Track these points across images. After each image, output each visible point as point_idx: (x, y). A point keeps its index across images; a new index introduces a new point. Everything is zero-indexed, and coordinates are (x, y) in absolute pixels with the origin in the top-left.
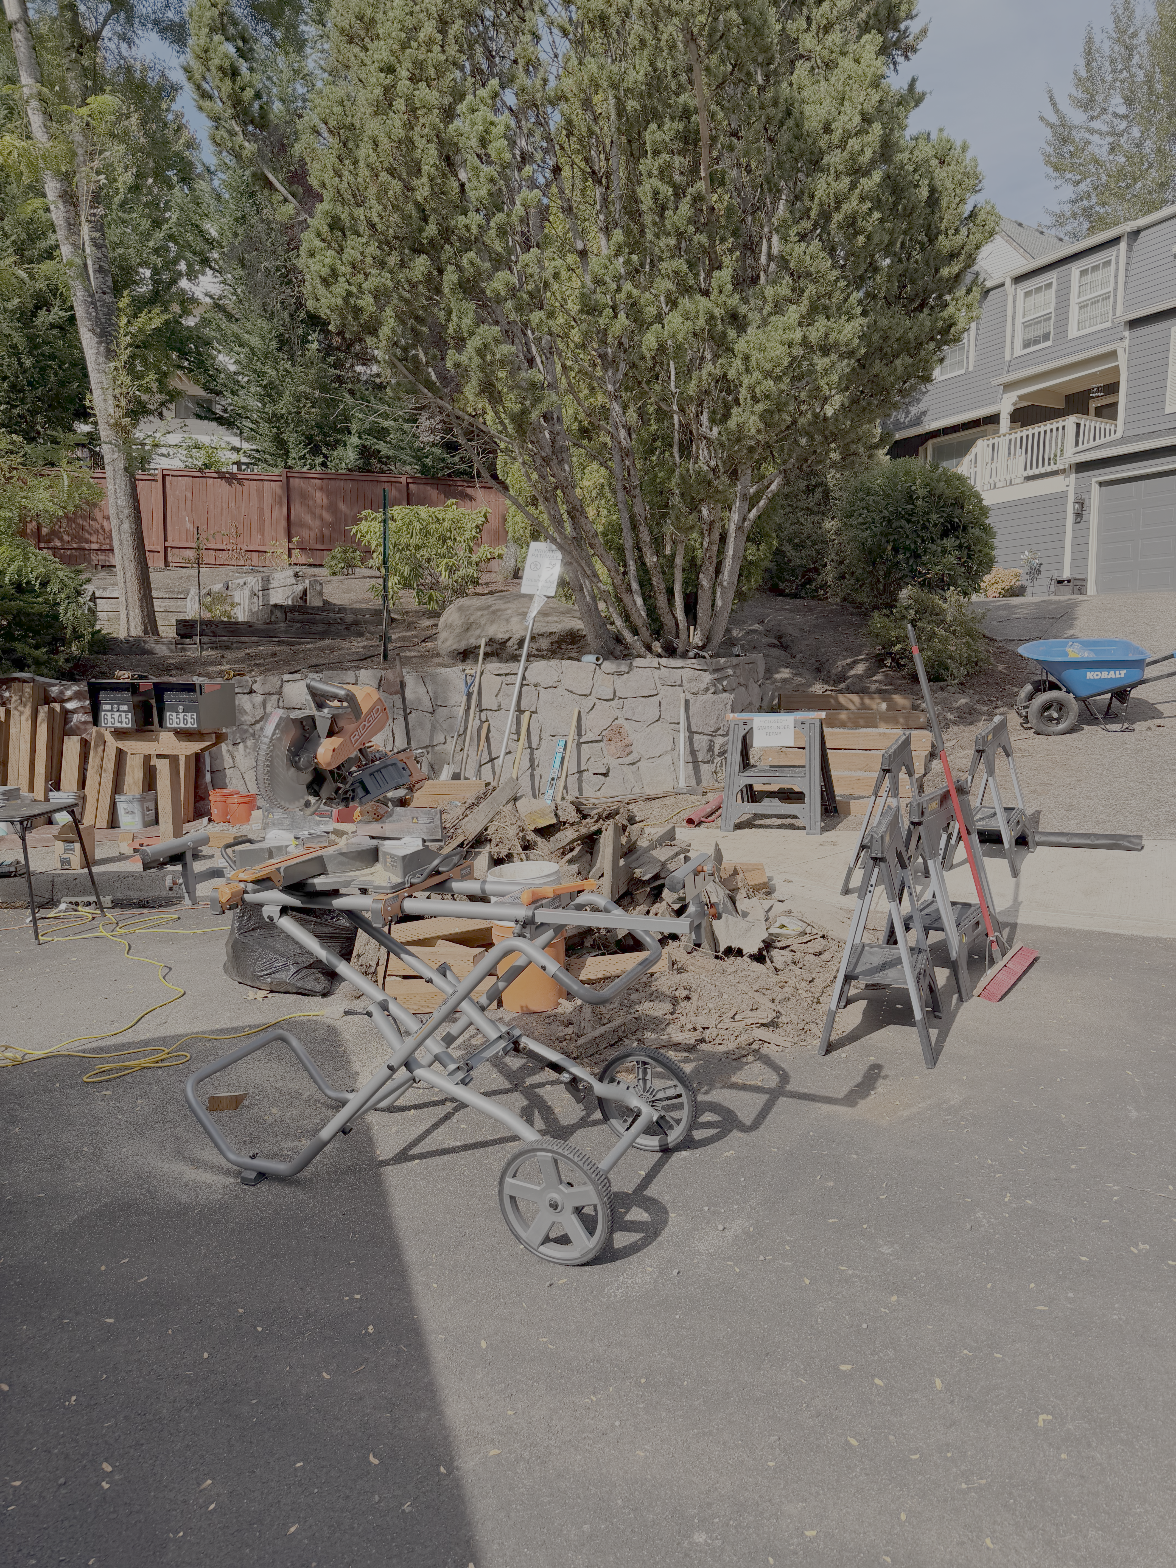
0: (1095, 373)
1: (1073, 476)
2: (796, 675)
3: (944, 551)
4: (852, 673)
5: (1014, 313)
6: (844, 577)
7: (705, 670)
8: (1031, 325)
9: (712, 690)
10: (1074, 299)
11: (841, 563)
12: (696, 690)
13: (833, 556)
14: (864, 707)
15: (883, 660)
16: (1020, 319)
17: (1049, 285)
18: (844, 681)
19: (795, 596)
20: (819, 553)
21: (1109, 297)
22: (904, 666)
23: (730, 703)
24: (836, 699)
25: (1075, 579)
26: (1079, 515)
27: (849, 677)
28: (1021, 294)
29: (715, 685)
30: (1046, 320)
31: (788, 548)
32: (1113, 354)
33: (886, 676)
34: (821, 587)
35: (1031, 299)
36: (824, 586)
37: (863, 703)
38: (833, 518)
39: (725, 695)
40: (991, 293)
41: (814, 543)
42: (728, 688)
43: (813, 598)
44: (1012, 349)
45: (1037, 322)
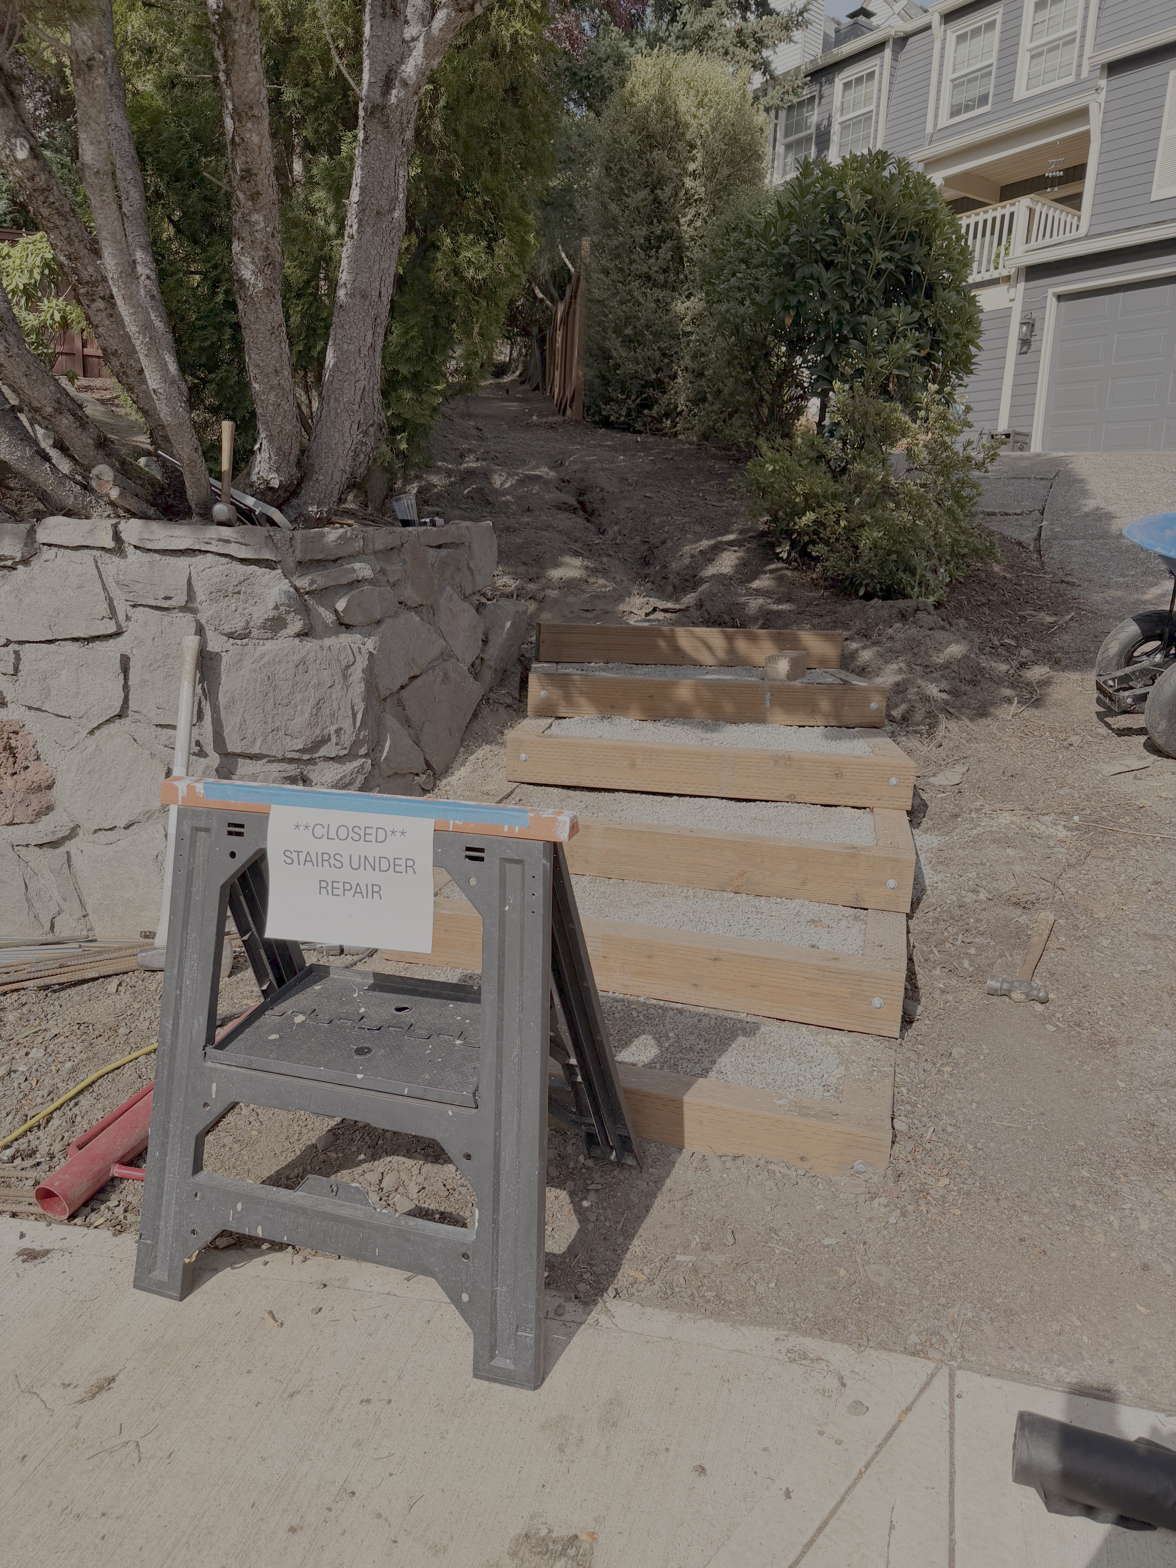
0: (1054, 142)
1: (1021, 285)
2: (594, 571)
3: (893, 334)
4: (710, 571)
5: (941, 65)
6: (704, 400)
7: (269, 564)
8: (962, 84)
9: (296, 624)
10: (1025, 44)
11: (701, 374)
12: (238, 624)
13: (687, 361)
14: (733, 661)
15: (773, 546)
16: (949, 75)
17: (991, 25)
18: (694, 589)
19: (627, 428)
20: (664, 355)
21: (1074, 40)
22: (817, 559)
23: (362, 662)
24: (671, 639)
25: (1017, 434)
26: (1025, 342)
27: (703, 581)
28: (951, 38)
29: (306, 611)
30: (983, 76)
31: (614, 344)
32: (1082, 114)
33: (780, 579)
34: (667, 415)
35: (965, 46)
36: (671, 413)
37: (731, 650)
38: (688, 297)
39: (345, 639)
40: (911, 40)
41: (657, 335)
42: (356, 618)
43: (655, 432)
44: (936, 117)
45: (971, 79)
